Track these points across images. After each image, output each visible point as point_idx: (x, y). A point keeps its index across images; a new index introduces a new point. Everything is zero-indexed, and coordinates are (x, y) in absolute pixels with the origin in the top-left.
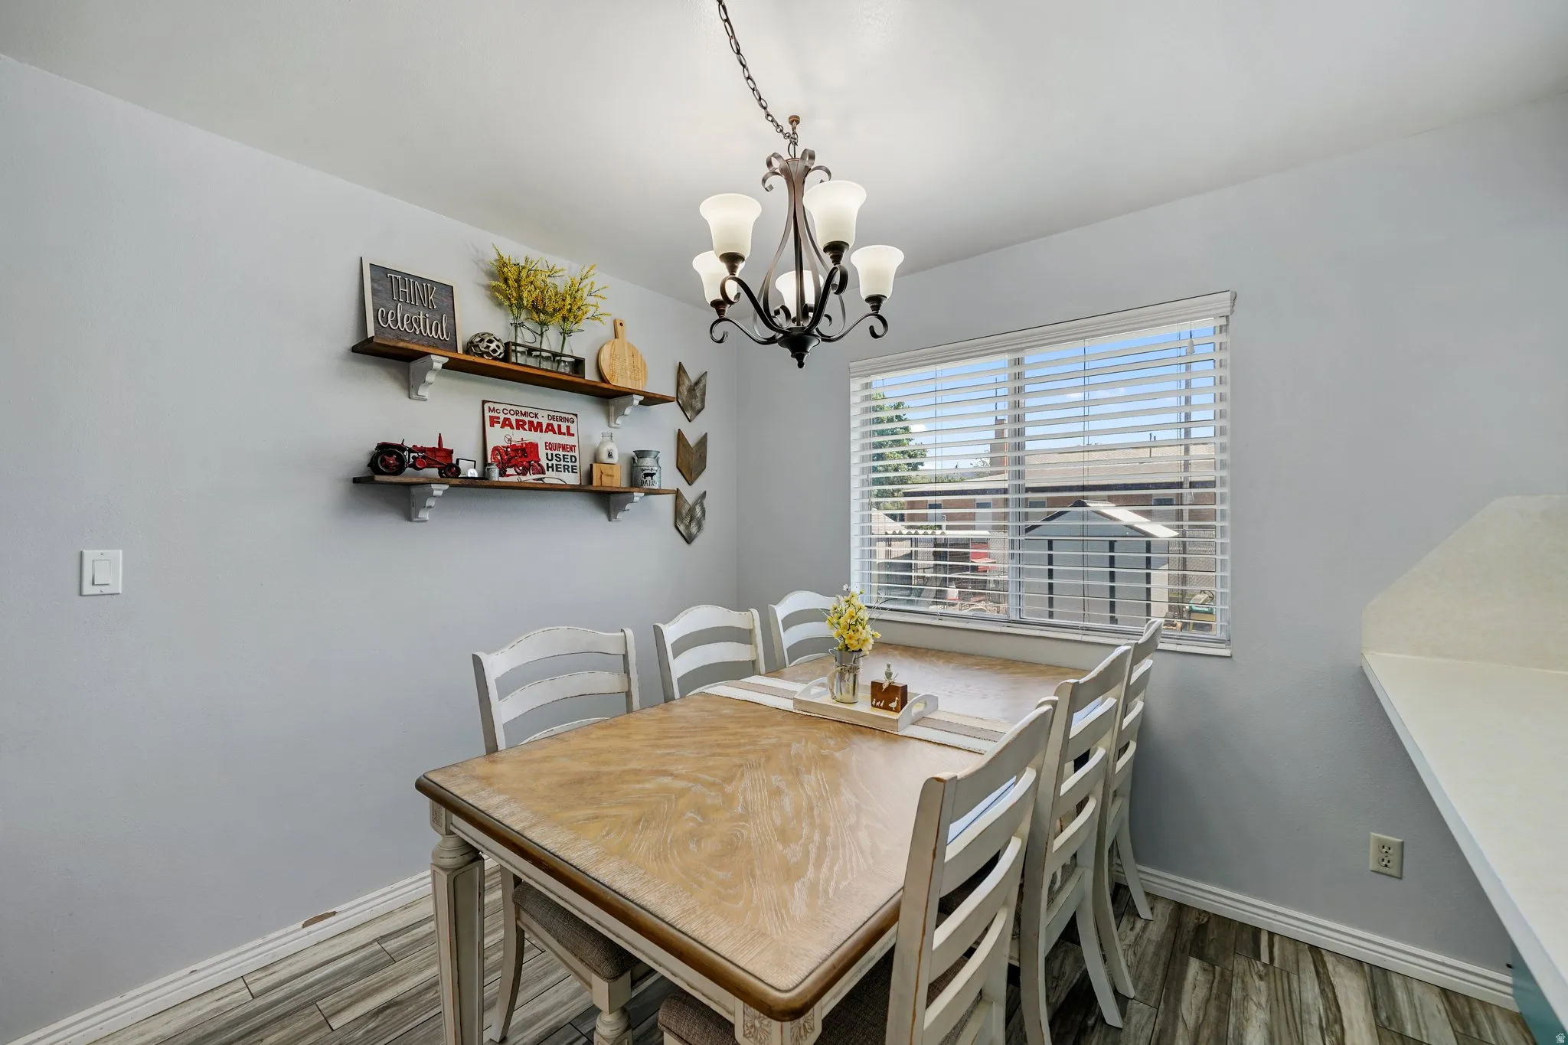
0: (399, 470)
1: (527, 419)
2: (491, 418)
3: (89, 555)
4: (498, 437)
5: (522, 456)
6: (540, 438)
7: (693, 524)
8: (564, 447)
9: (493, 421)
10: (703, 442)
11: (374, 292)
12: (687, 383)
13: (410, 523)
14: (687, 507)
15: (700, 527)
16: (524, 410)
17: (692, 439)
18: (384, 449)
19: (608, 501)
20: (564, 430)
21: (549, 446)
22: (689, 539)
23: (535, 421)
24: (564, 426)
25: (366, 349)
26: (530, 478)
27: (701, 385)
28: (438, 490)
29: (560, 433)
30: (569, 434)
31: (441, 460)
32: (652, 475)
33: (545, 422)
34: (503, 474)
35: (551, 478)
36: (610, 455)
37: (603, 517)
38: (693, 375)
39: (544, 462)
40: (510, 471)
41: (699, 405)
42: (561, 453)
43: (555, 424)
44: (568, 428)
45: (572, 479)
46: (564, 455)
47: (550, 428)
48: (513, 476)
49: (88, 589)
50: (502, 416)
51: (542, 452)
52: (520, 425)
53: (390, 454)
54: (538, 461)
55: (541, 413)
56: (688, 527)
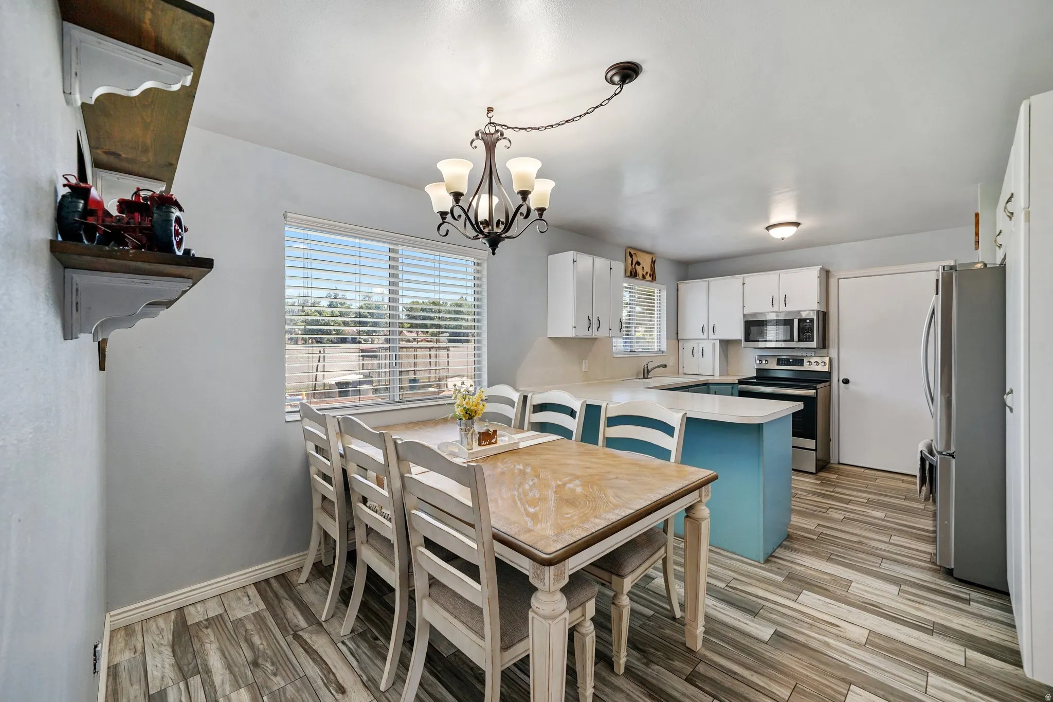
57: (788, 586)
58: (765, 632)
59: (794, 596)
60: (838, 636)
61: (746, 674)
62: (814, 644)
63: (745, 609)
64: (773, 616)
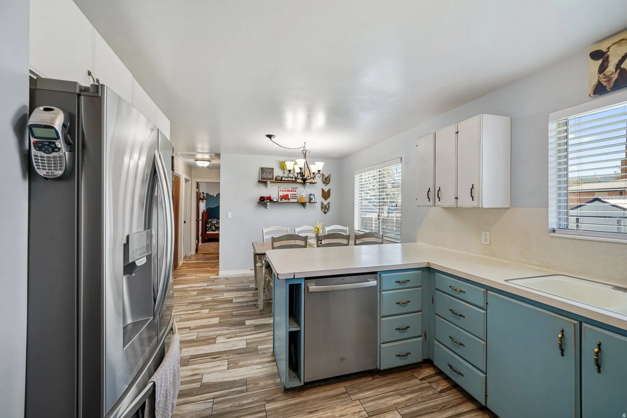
0: (264, 201)
1: (287, 190)
2: (280, 190)
3: (228, 213)
4: (281, 194)
5: (286, 197)
6: (289, 193)
7: (326, 210)
8: (294, 194)
9: (280, 191)
10: (329, 190)
11: (261, 172)
12: (324, 177)
13: (266, 209)
14: (324, 206)
15: (328, 210)
16: (286, 188)
17: (326, 190)
18: (261, 197)
19: (304, 204)
20: (294, 191)
21: (291, 194)
22: (325, 213)
23: (288, 190)
24: (294, 190)
25: (259, 182)
26: (287, 201)
27: (329, 177)
28: (268, 204)
29: (293, 191)
30: (295, 192)
31: (269, 198)
32: (312, 199)
33: (290, 190)
34: (281, 200)
35: (291, 200)
36: (303, 195)
37: (303, 208)
38: (326, 176)
39: (290, 197)
40: (283, 200)
41: (328, 182)
42: (293, 195)
43: (292, 190)
44: (295, 190)
45: (295, 201)
46: (294, 196)
47: (291, 191)
48: (284, 201)
49: (228, 218)
50: (282, 190)
51: (289, 196)
52: (285, 191)
53: (261, 198)
54: (288, 197)
55: (290, 188)
56: (324, 210)
57: (254, 345)
58: (248, 323)
59: (248, 341)
60: (226, 335)
61: (244, 311)
62: (232, 328)
63: (260, 326)
64: (250, 329)
